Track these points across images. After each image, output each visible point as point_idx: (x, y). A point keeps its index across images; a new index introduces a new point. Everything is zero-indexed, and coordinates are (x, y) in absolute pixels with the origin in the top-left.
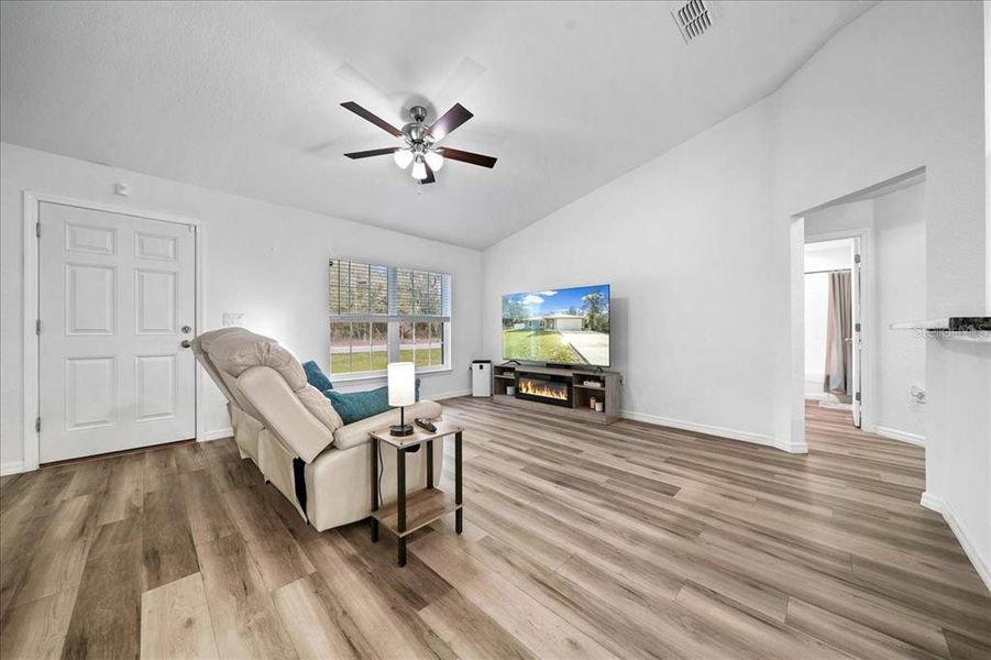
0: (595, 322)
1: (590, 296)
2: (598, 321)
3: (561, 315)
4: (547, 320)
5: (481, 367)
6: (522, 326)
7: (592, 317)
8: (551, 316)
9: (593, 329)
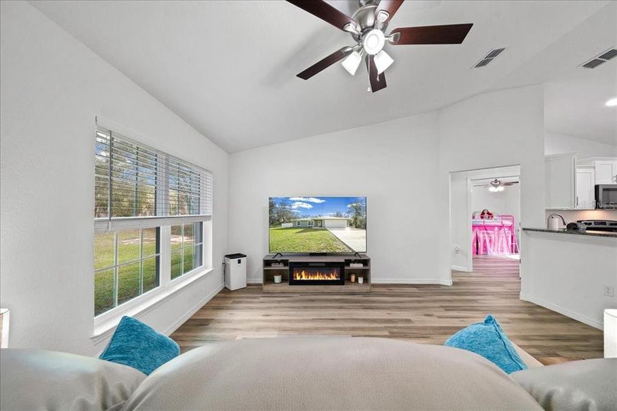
0: (358, 223)
1: (354, 205)
2: (361, 221)
3: (329, 217)
4: (315, 220)
5: (239, 262)
6: (291, 225)
7: (356, 219)
8: (319, 218)
9: (356, 227)
